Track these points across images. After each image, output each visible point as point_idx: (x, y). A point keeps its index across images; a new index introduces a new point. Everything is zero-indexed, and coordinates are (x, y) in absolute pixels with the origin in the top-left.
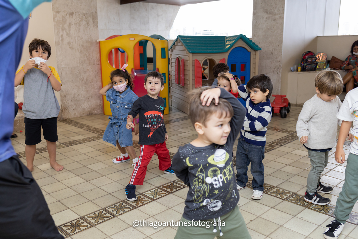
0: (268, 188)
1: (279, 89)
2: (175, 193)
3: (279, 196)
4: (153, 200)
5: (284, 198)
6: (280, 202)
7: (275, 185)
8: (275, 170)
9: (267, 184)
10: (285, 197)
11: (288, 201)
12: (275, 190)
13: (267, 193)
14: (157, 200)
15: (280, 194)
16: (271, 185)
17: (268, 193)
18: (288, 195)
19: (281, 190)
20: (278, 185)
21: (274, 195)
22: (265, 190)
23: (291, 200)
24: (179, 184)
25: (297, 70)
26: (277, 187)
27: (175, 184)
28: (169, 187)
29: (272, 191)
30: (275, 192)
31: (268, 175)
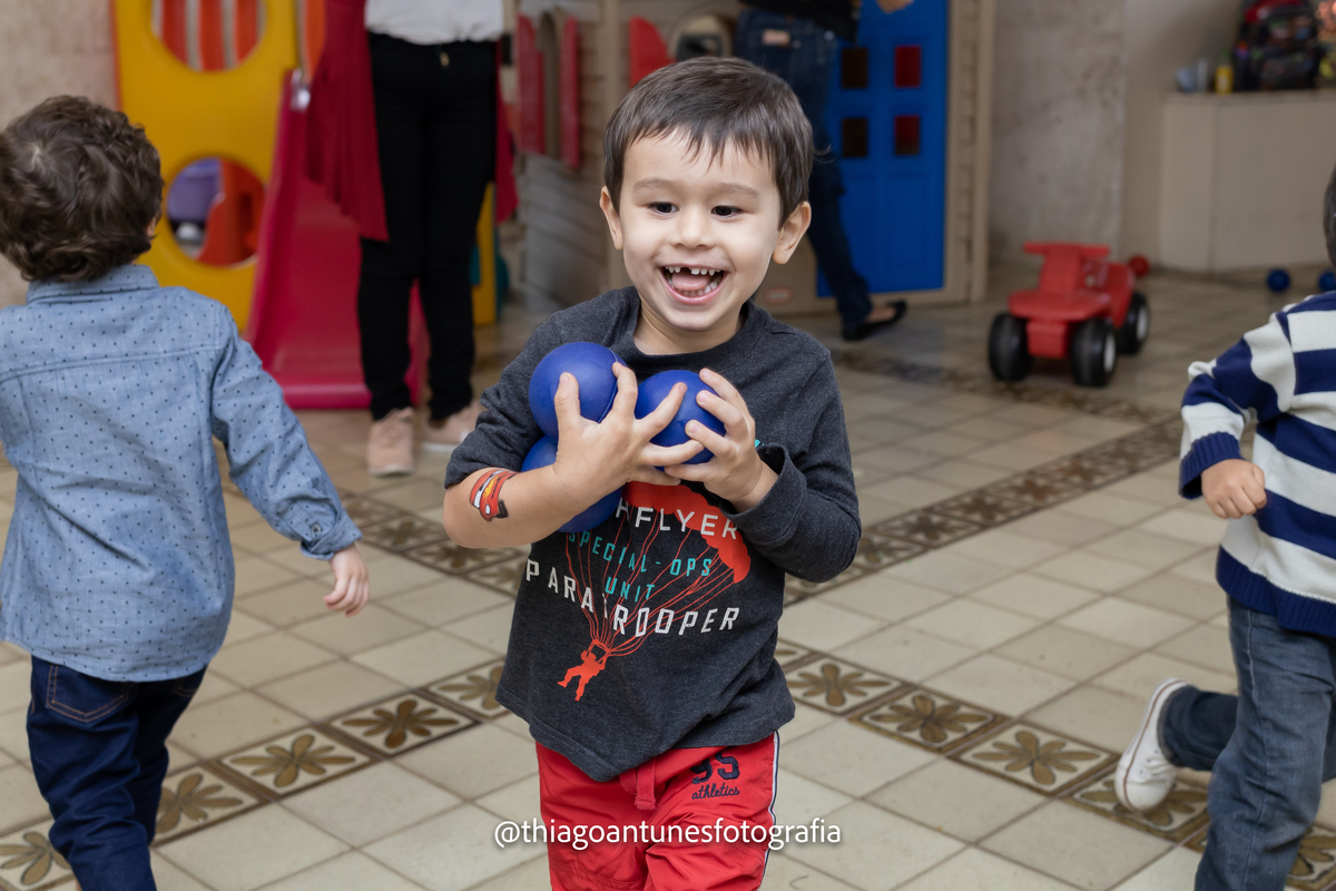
0: (971, 727)
1: (1116, 186)
2: (412, 759)
3: (1025, 775)
4: (265, 797)
5: (1050, 788)
6: (1024, 808)
7: (1013, 710)
8: (1027, 624)
9: (967, 704)
10: (1062, 778)
11: (1078, 804)
12: (1008, 737)
13: (956, 759)
14: (289, 802)
15: (1031, 764)
16: (988, 711)
17: (967, 757)
18: (1083, 767)
19: (1044, 739)
20: (1030, 712)
21: (1000, 766)
22: (952, 736)
23: (1092, 796)
24: (450, 705)
25: (1212, 86)
26: (1021, 720)
27: (423, 705)
28: (384, 720)
29: (987, 747)
30: (1005, 752)
31: (981, 654)
